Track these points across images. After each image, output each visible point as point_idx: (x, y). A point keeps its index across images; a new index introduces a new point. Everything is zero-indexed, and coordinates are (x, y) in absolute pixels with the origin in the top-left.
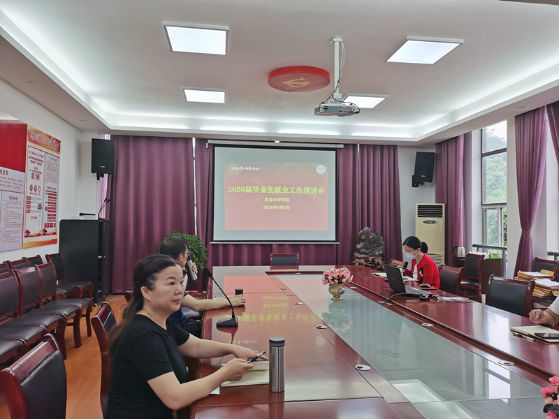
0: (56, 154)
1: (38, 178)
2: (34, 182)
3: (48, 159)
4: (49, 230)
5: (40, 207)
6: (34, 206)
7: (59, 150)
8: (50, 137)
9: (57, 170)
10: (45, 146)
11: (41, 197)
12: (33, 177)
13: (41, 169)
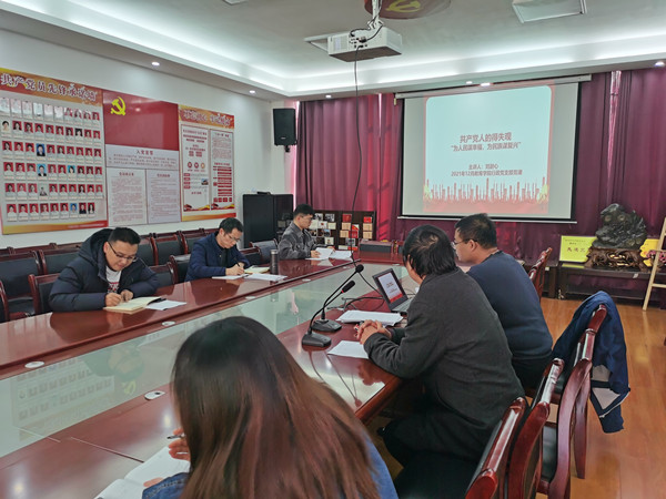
0: (228, 130)
1: (199, 155)
2: (194, 159)
3: (213, 135)
4: (220, 204)
5: (205, 183)
6: (196, 182)
7: (232, 125)
8: (216, 114)
9: (230, 146)
10: (209, 123)
11: (207, 173)
12: (191, 154)
13: (201, 146)
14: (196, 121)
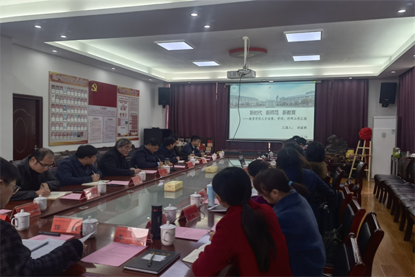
0: (136, 97)
2: (123, 112)
3: (131, 100)
4: (133, 133)
5: (126, 123)
6: (123, 122)
7: (138, 95)
8: (132, 90)
9: (137, 105)
10: (129, 94)
11: (127, 118)
12: (121, 109)
13: (127, 105)
14: (124, 94)
